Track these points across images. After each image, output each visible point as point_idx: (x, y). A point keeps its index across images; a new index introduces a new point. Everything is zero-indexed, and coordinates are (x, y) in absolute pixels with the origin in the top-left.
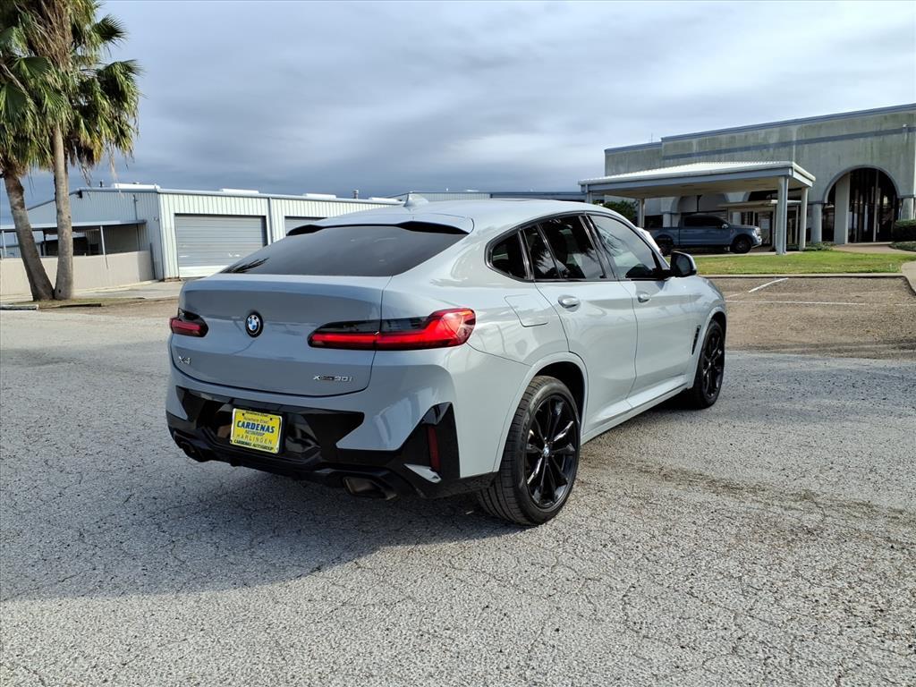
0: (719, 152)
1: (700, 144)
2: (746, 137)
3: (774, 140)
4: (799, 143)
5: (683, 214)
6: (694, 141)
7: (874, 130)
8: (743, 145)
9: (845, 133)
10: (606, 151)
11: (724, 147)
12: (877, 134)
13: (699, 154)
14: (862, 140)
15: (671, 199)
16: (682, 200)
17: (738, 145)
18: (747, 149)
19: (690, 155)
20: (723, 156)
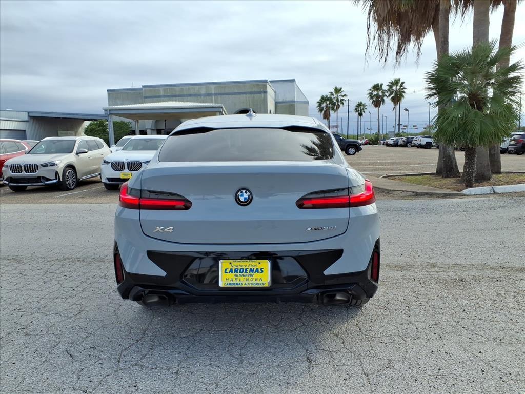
0: (175, 96)
1: (164, 90)
2: (189, 89)
3: (203, 92)
4: (216, 94)
5: (157, 130)
6: (161, 89)
7: (249, 91)
8: (188, 93)
9: (236, 91)
10: (108, 91)
11: (178, 93)
12: (251, 93)
13: (164, 96)
14: (244, 95)
15: (151, 121)
16: (157, 122)
17: (185, 93)
18: (190, 96)
19: (159, 97)
20: (177, 98)
